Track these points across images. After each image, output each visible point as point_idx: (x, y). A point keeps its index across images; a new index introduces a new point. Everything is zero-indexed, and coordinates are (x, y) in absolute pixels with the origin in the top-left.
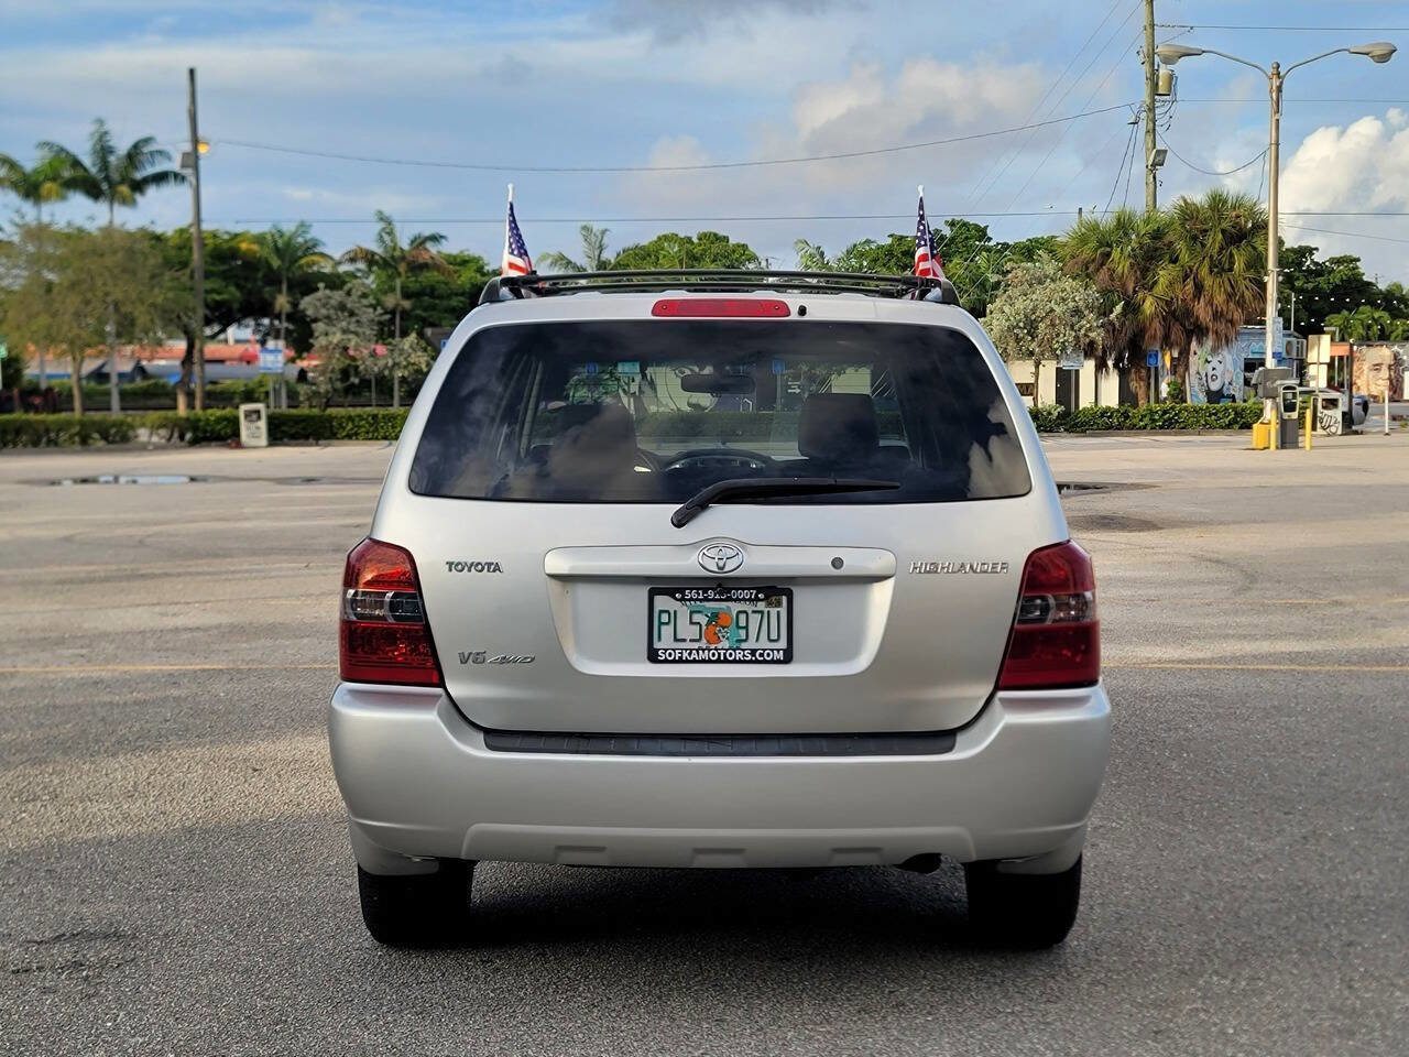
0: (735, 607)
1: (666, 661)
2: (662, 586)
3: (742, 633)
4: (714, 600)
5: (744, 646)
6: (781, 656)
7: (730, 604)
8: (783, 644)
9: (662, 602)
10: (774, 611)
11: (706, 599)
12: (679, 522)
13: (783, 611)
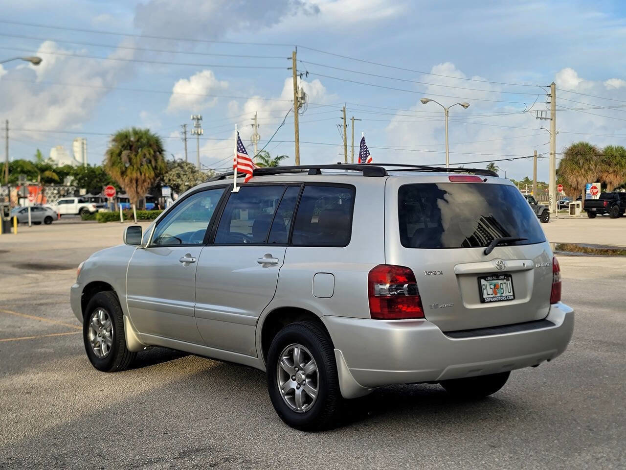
0: (500, 282)
1: (487, 302)
2: (482, 276)
3: (502, 290)
4: (495, 280)
5: (503, 295)
6: (512, 297)
7: (498, 281)
8: (512, 294)
9: (483, 282)
10: (508, 282)
11: (493, 280)
12: (485, 253)
13: (510, 281)
